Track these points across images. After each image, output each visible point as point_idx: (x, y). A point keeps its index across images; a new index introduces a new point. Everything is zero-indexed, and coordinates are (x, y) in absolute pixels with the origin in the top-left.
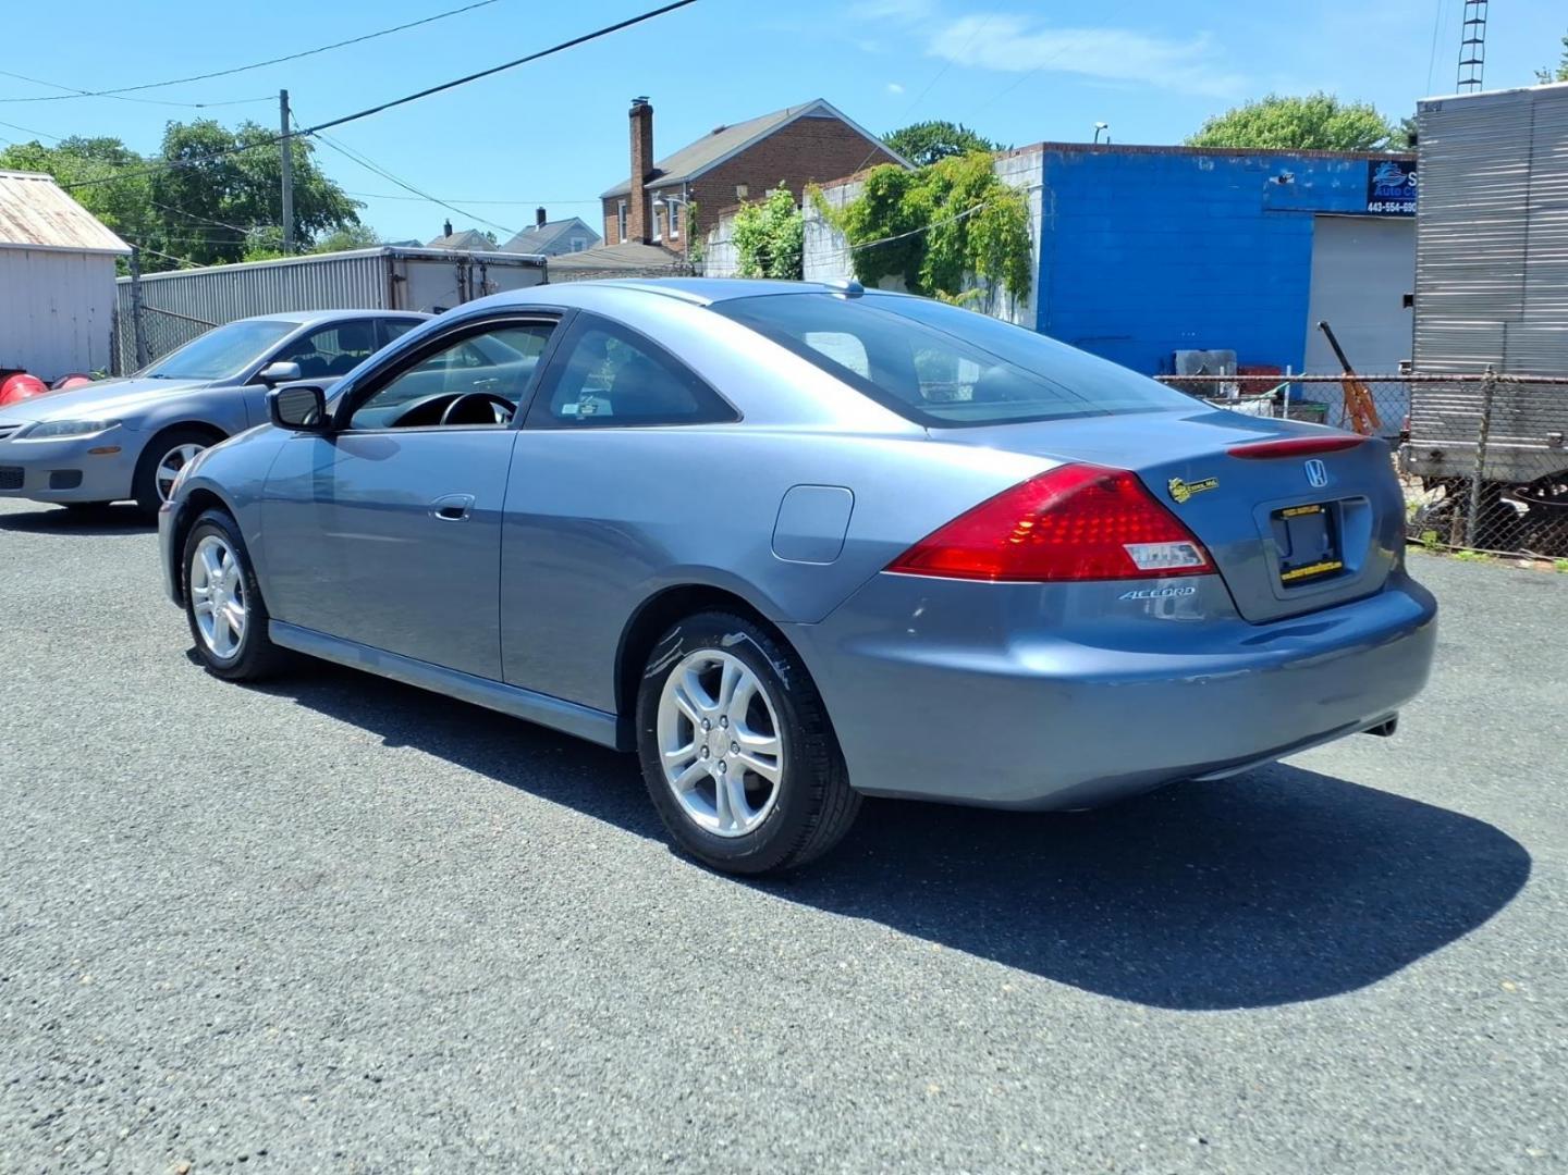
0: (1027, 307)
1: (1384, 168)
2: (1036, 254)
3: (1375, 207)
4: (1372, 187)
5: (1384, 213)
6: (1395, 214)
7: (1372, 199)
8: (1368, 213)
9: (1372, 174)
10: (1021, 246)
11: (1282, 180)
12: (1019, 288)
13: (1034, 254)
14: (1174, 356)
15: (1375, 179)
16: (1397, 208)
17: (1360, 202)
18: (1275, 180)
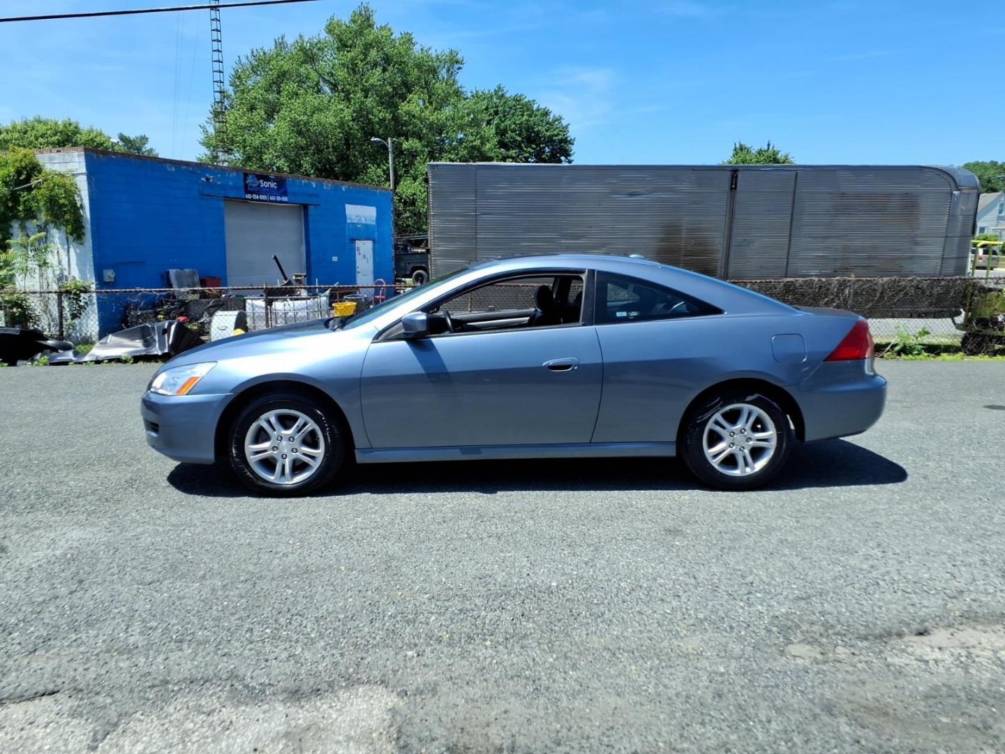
0: (82, 244)
1: (250, 177)
2: (87, 213)
3: (248, 196)
4: (246, 186)
5: (252, 199)
6: (256, 200)
7: (247, 192)
8: (246, 199)
9: (245, 179)
10: (75, 209)
11: (208, 179)
12: (76, 232)
13: (85, 213)
14: (168, 272)
15: (247, 182)
16: (257, 197)
17: (241, 194)
18: (204, 179)
